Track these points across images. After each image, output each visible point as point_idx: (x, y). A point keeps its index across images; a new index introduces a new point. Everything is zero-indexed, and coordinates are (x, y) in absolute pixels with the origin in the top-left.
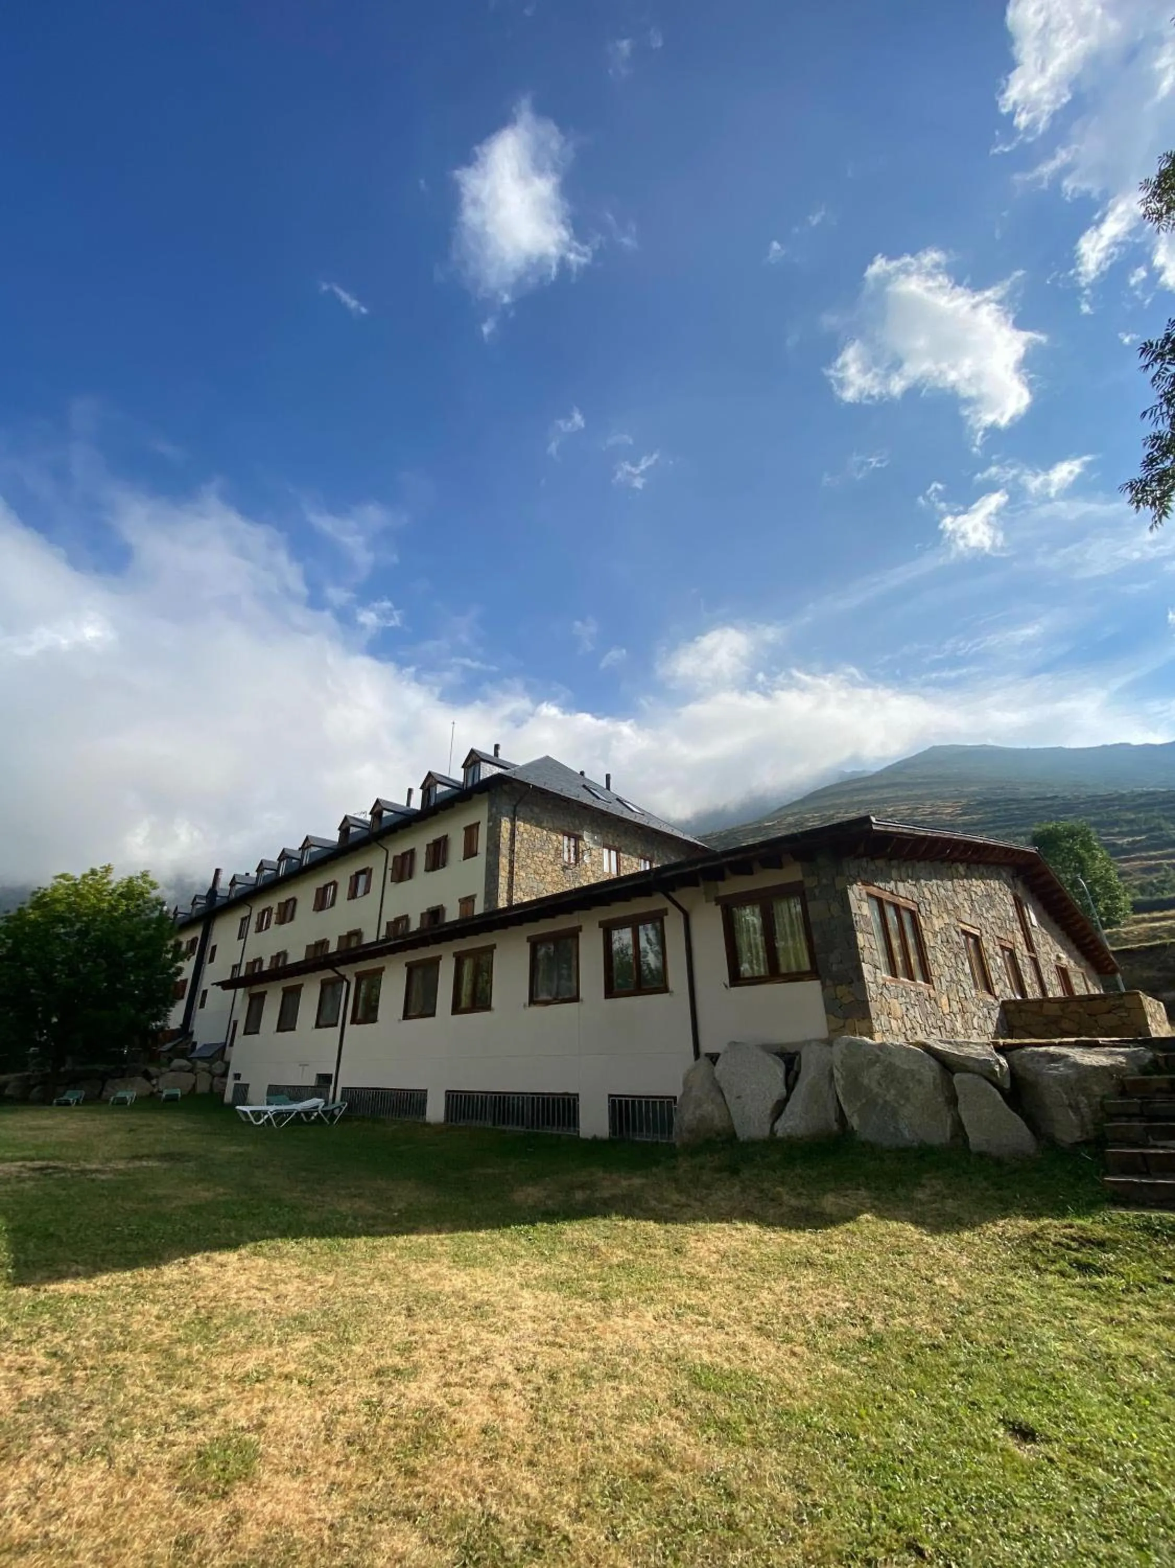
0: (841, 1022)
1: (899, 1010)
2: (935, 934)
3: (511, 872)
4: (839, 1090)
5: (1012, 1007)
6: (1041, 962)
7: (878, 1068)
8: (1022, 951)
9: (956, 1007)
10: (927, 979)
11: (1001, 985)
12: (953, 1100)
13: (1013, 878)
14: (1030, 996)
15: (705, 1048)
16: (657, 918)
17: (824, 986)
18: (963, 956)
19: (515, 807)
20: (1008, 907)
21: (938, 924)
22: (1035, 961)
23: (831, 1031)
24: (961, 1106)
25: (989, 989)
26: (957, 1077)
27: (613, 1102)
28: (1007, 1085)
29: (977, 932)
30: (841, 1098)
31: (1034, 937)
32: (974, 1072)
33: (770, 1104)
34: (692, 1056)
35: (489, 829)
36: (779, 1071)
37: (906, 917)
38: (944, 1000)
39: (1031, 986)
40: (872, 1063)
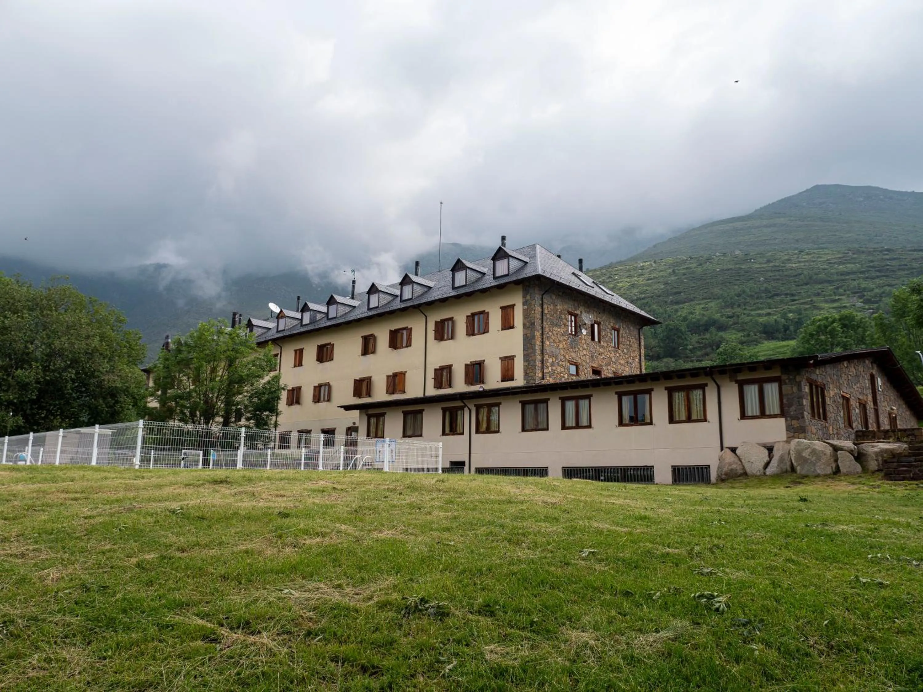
0: (792, 434)
1: (815, 431)
2: (830, 398)
3: (543, 342)
4: (793, 458)
5: (860, 434)
6: (880, 411)
7: (809, 450)
8: (870, 405)
9: (835, 431)
10: (825, 418)
11: (856, 423)
12: (836, 461)
13: (872, 363)
14: (871, 429)
15: (726, 444)
16: (702, 387)
17: (786, 420)
18: (841, 408)
19: (542, 295)
20: (866, 381)
21: (832, 393)
22: (876, 411)
23: (788, 438)
24: (839, 461)
25: (851, 426)
26: (839, 452)
27: (675, 469)
28: (856, 455)
29: (848, 396)
30: (793, 461)
31: (878, 398)
32: (845, 450)
33: (763, 464)
34: (720, 448)
35: (524, 311)
36: (766, 452)
37: (819, 389)
38: (831, 428)
39: (872, 424)
40: (807, 448)
